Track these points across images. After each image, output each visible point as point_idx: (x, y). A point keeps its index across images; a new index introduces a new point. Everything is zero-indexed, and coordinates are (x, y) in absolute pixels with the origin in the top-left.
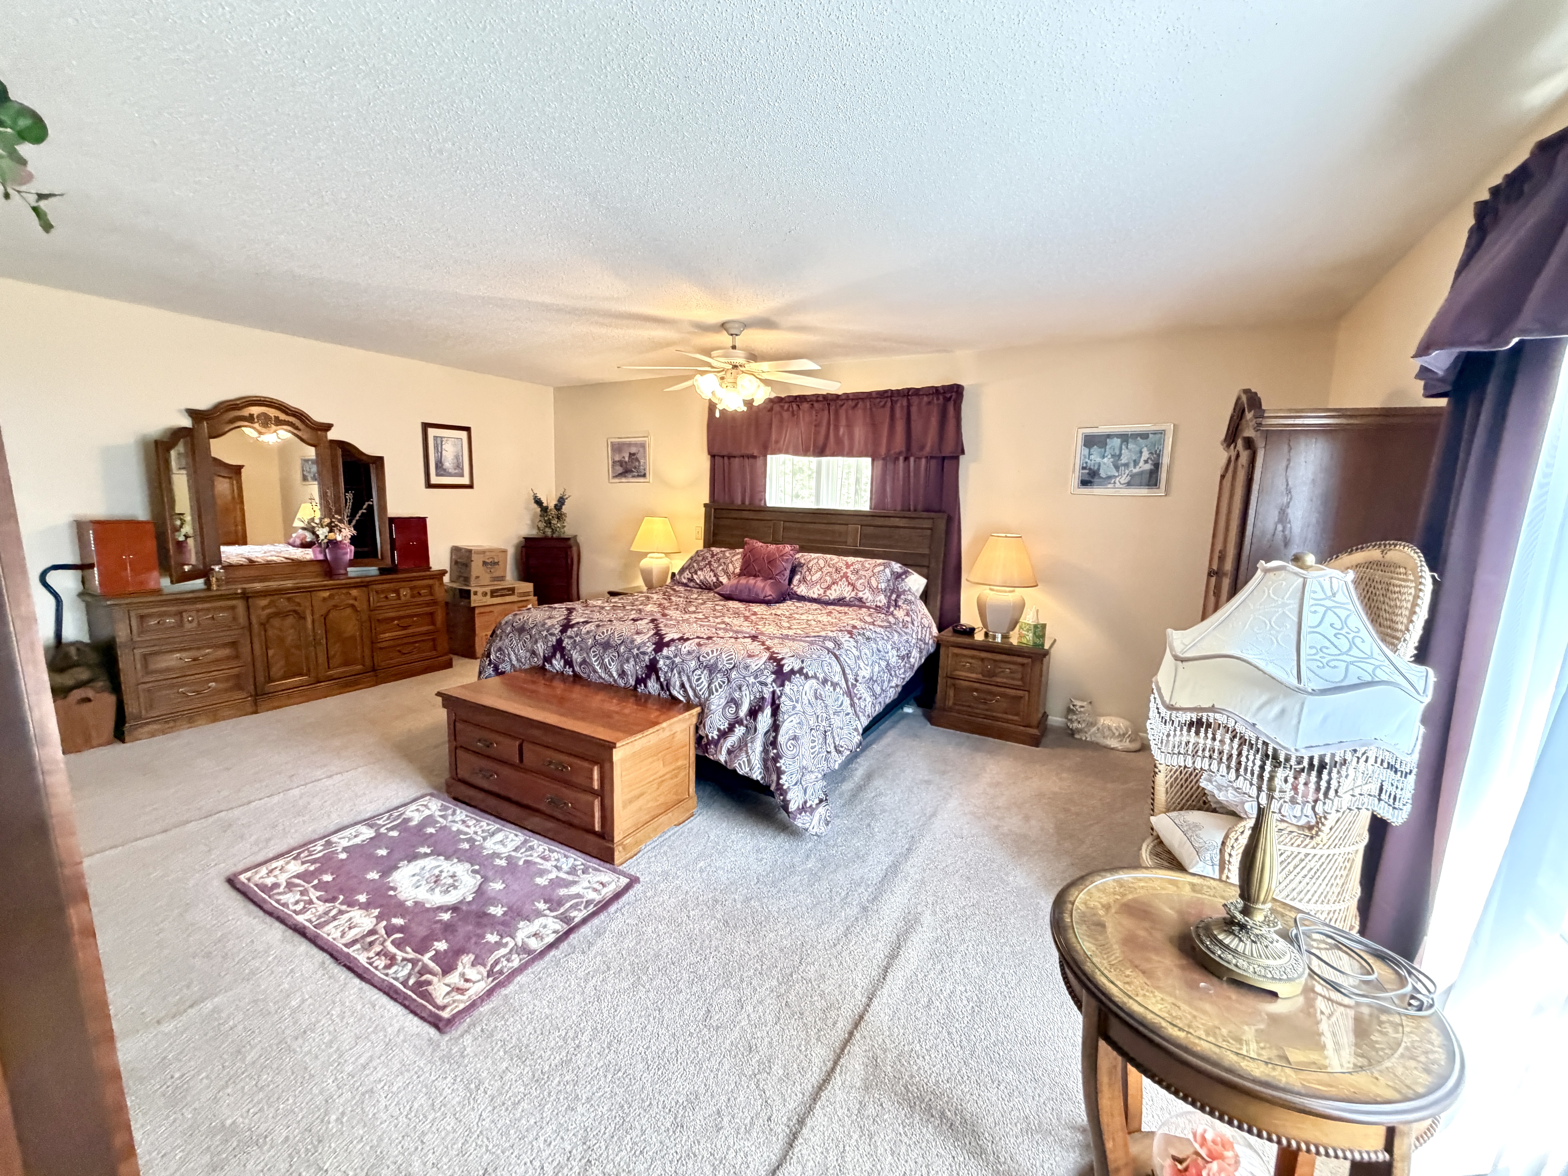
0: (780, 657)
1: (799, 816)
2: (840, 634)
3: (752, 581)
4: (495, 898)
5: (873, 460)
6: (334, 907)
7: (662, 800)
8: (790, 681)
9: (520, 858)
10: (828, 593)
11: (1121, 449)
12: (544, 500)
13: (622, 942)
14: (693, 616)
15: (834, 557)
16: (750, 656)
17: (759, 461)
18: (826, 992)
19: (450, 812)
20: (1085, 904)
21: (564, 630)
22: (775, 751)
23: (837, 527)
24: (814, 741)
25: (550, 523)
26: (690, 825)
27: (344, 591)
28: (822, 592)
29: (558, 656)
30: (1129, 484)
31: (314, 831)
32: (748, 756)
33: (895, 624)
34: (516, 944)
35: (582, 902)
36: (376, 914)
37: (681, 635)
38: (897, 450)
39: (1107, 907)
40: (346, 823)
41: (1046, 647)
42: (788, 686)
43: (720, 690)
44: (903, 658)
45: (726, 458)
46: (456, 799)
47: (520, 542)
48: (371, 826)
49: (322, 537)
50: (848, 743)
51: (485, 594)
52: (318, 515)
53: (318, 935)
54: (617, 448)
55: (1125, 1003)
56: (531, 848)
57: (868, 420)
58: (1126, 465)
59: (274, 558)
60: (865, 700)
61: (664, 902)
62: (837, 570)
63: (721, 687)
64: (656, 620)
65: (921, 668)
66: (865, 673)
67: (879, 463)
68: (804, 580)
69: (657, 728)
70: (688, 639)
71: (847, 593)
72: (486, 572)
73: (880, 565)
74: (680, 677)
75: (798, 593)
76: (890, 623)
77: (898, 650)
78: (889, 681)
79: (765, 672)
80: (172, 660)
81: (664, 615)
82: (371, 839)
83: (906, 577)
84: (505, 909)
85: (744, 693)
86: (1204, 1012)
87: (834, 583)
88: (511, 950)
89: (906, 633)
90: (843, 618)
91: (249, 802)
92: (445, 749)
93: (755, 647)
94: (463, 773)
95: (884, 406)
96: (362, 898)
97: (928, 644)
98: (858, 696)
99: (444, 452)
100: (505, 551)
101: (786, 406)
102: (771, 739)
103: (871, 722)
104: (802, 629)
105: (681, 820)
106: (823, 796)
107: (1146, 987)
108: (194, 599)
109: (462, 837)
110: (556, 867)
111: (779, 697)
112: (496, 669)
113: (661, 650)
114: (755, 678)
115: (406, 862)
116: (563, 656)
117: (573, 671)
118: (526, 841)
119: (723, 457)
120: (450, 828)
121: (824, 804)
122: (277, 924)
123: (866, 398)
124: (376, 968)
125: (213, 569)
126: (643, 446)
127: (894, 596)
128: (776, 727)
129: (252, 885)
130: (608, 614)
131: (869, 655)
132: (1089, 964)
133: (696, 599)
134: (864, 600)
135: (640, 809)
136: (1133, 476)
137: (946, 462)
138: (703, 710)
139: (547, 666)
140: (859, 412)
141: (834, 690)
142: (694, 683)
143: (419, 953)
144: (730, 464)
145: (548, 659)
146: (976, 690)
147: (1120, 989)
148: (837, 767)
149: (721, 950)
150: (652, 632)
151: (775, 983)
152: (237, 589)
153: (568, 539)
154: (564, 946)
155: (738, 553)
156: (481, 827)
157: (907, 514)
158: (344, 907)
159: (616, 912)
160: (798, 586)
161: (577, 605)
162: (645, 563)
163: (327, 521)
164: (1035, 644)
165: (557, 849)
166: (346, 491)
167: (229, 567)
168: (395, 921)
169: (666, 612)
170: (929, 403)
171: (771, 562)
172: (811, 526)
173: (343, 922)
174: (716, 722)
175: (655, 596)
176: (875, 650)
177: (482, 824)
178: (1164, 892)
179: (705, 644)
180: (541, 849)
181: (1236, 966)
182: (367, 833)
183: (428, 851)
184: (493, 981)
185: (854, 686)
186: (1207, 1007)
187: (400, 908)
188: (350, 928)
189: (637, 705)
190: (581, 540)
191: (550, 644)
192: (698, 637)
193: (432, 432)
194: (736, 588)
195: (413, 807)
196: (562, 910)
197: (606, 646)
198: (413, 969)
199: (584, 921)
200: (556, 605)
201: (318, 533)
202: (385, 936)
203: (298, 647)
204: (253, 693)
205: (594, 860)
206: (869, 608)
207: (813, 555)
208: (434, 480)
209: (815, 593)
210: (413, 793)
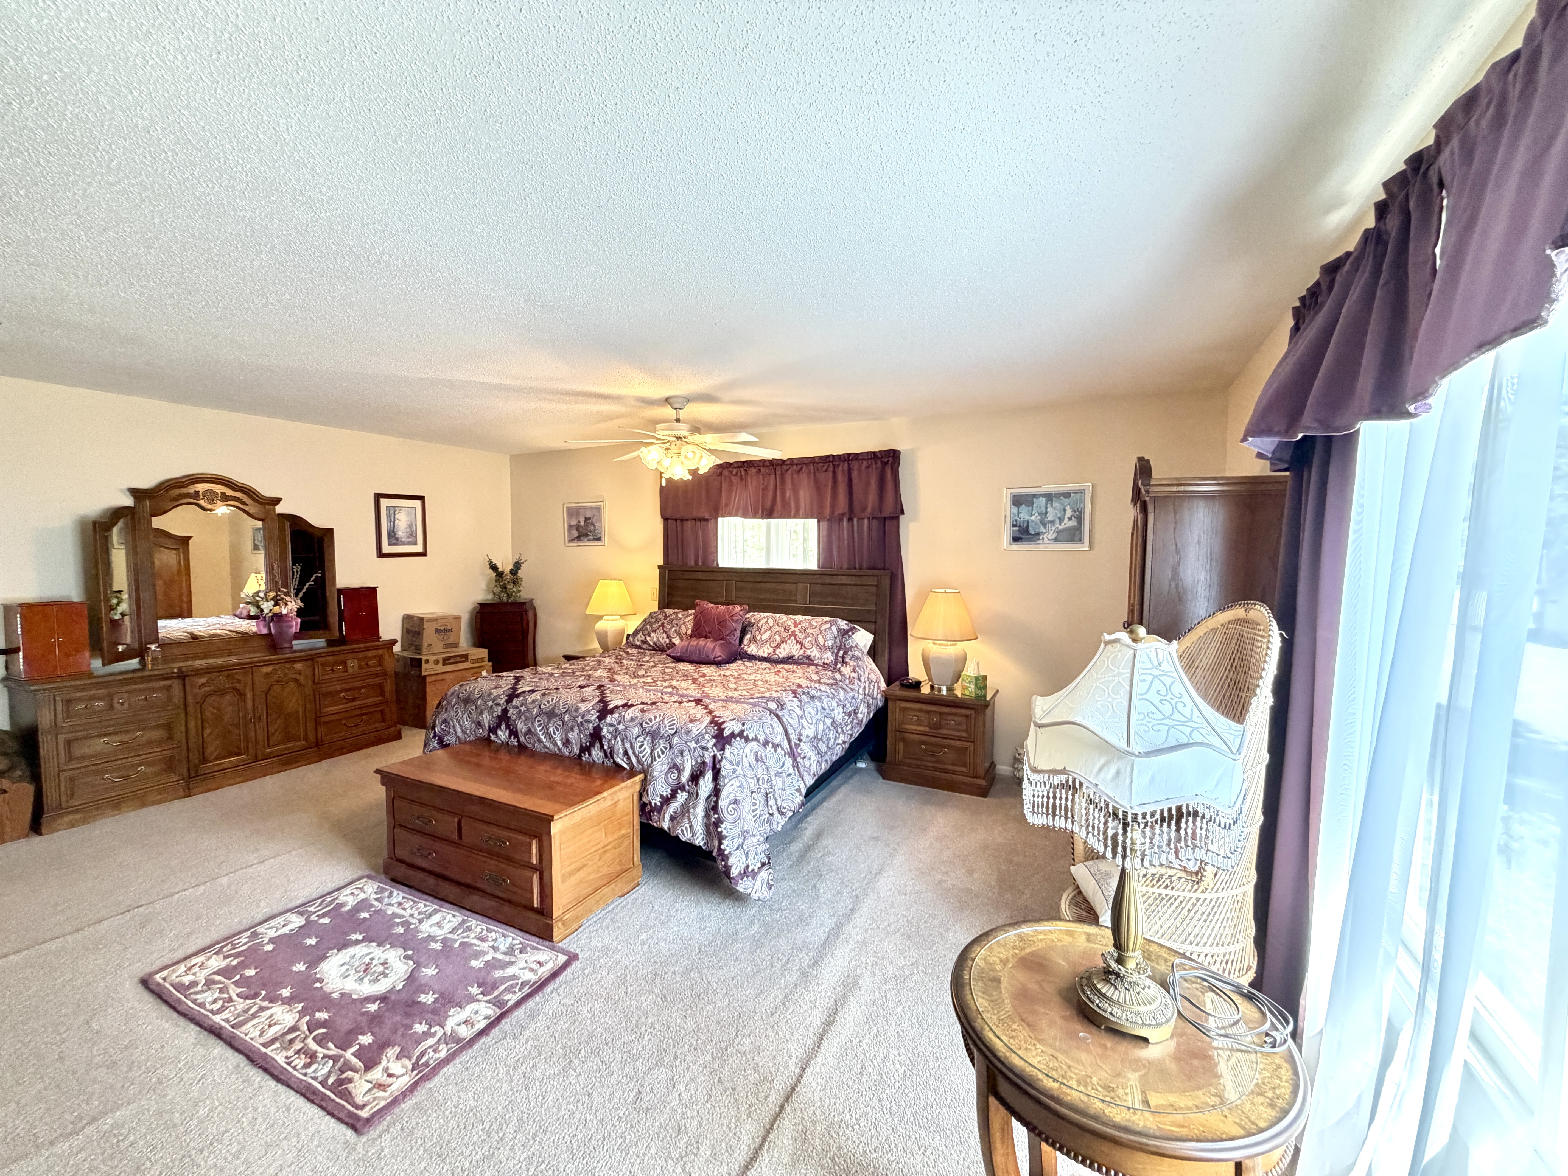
0: (721, 720)
1: (740, 881)
2: (784, 694)
3: (702, 642)
4: (426, 985)
5: (819, 522)
6: (255, 1004)
7: (605, 871)
8: (730, 744)
9: (457, 940)
10: (777, 651)
11: (1046, 508)
12: (499, 565)
13: (555, 1024)
14: (642, 680)
15: (783, 616)
16: (691, 721)
17: (711, 525)
18: (760, 1064)
19: (386, 894)
20: (985, 960)
21: (509, 700)
22: (716, 816)
23: (787, 586)
24: (756, 804)
25: (505, 588)
26: (634, 896)
27: (288, 665)
28: (771, 650)
29: (503, 726)
30: (1056, 540)
31: (241, 922)
32: (690, 822)
33: (841, 681)
34: (445, 1033)
35: (517, 984)
36: (300, 1008)
37: (625, 702)
38: (841, 511)
39: (1004, 962)
40: (276, 911)
41: (988, 699)
42: (728, 750)
43: (662, 756)
44: (849, 715)
45: (679, 522)
46: (394, 880)
47: (474, 608)
48: (301, 914)
49: (266, 611)
50: (791, 804)
51: (437, 662)
52: (263, 587)
53: (234, 1036)
54: (573, 512)
55: (1006, 1057)
56: (469, 929)
57: (812, 484)
58: (1052, 522)
59: (219, 632)
60: (810, 759)
61: (602, 978)
62: (786, 629)
63: (663, 753)
64: (603, 686)
65: (871, 724)
66: (809, 732)
67: (824, 524)
68: (754, 639)
69: (598, 797)
70: (632, 705)
71: (795, 651)
72: (438, 639)
73: (826, 622)
74: (623, 745)
75: (749, 652)
76: (836, 680)
77: (844, 707)
78: (835, 739)
79: (707, 736)
80: (100, 744)
81: (612, 680)
82: (300, 927)
83: (853, 634)
84: (436, 996)
85: (685, 758)
86: (1079, 1061)
87: (783, 642)
88: (439, 1040)
89: (852, 690)
90: (790, 677)
91: (173, 895)
92: (383, 830)
93: (698, 711)
94: (401, 853)
95: (826, 471)
96: (286, 993)
97: (876, 698)
98: (802, 755)
99: (397, 522)
100: (458, 618)
101: (735, 471)
102: (713, 803)
103: (817, 780)
104: (748, 691)
105: (626, 890)
106: (765, 860)
107: (1030, 1040)
108: (127, 679)
109: (397, 920)
110: (493, 947)
111: (720, 761)
112: (441, 741)
113: (605, 718)
114: (696, 743)
115: (335, 951)
116: (508, 727)
117: (519, 741)
118: (464, 921)
119: (676, 520)
120: (385, 912)
121: (766, 867)
122: (192, 1026)
123: (810, 463)
124: (294, 1068)
125: (149, 648)
126: (598, 509)
127: (841, 653)
128: (716, 792)
129: (167, 985)
130: (556, 681)
131: (813, 713)
132: (979, 1020)
133: (648, 662)
134: (812, 657)
135: (581, 882)
136: (1059, 532)
137: (887, 522)
138: (646, 777)
139: (493, 737)
140: (804, 476)
141: (776, 751)
142: (637, 750)
143: (342, 1049)
144: (682, 527)
145: (493, 730)
146: (924, 743)
147: (1005, 1044)
148: (779, 829)
149: (657, 1026)
150: (598, 699)
151: (709, 1058)
152: (173, 668)
153: (524, 603)
154: (495, 1032)
155: (691, 615)
156: (418, 909)
157: (853, 571)
158: (265, 1004)
159: (552, 992)
160: (748, 645)
161: (526, 673)
162: (600, 625)
163: (272, 594)
164: (978, 697)
165: (496, 928)
166: (294, 564)
167: (167, 645)
168: (318, 1015)
169: (615, 676)
170: (868, 467)
171: (722, 622)
172: (763, 585)
173: (263, 1019)
174: (660, 788)
175: (607, 660)
176: (819, 708)
177: (419, 905)
178: (1059, 944)
179: (649, 710)
180: (478, 929)
181: (1111, 1014)
182: (297, 921)
183: (360, 937)
184: (417, 1075)
185: (797, 746)
186: (1083, 1056)
187: (325, 1001)
188: (270, 1026)
189: (582, 774)
190: (537, 603)
191: (495, 715)
192: (642, 703)
193: (384, 502)
194: (687, 650)
195: (348, 891)
196: (496, 993)
197: (551, 714)
198: (333, 1066)
199: (518, 1004)
200: (504, 674)
201: (262, 607)
202: (307, 1032)
203: (237, 726)
204: (186, 775)
205: (533, 938)
206: (817, 665)
207: (763, 615)
208: (386, 549)
209: (765, 651)
210: (349, 876)
